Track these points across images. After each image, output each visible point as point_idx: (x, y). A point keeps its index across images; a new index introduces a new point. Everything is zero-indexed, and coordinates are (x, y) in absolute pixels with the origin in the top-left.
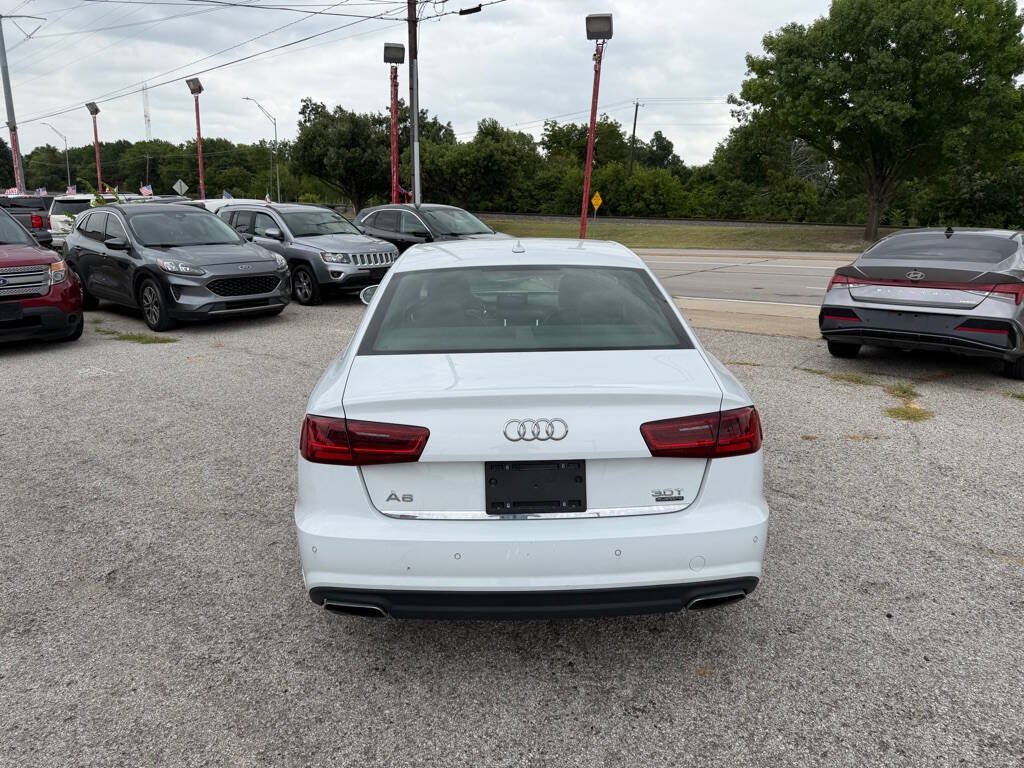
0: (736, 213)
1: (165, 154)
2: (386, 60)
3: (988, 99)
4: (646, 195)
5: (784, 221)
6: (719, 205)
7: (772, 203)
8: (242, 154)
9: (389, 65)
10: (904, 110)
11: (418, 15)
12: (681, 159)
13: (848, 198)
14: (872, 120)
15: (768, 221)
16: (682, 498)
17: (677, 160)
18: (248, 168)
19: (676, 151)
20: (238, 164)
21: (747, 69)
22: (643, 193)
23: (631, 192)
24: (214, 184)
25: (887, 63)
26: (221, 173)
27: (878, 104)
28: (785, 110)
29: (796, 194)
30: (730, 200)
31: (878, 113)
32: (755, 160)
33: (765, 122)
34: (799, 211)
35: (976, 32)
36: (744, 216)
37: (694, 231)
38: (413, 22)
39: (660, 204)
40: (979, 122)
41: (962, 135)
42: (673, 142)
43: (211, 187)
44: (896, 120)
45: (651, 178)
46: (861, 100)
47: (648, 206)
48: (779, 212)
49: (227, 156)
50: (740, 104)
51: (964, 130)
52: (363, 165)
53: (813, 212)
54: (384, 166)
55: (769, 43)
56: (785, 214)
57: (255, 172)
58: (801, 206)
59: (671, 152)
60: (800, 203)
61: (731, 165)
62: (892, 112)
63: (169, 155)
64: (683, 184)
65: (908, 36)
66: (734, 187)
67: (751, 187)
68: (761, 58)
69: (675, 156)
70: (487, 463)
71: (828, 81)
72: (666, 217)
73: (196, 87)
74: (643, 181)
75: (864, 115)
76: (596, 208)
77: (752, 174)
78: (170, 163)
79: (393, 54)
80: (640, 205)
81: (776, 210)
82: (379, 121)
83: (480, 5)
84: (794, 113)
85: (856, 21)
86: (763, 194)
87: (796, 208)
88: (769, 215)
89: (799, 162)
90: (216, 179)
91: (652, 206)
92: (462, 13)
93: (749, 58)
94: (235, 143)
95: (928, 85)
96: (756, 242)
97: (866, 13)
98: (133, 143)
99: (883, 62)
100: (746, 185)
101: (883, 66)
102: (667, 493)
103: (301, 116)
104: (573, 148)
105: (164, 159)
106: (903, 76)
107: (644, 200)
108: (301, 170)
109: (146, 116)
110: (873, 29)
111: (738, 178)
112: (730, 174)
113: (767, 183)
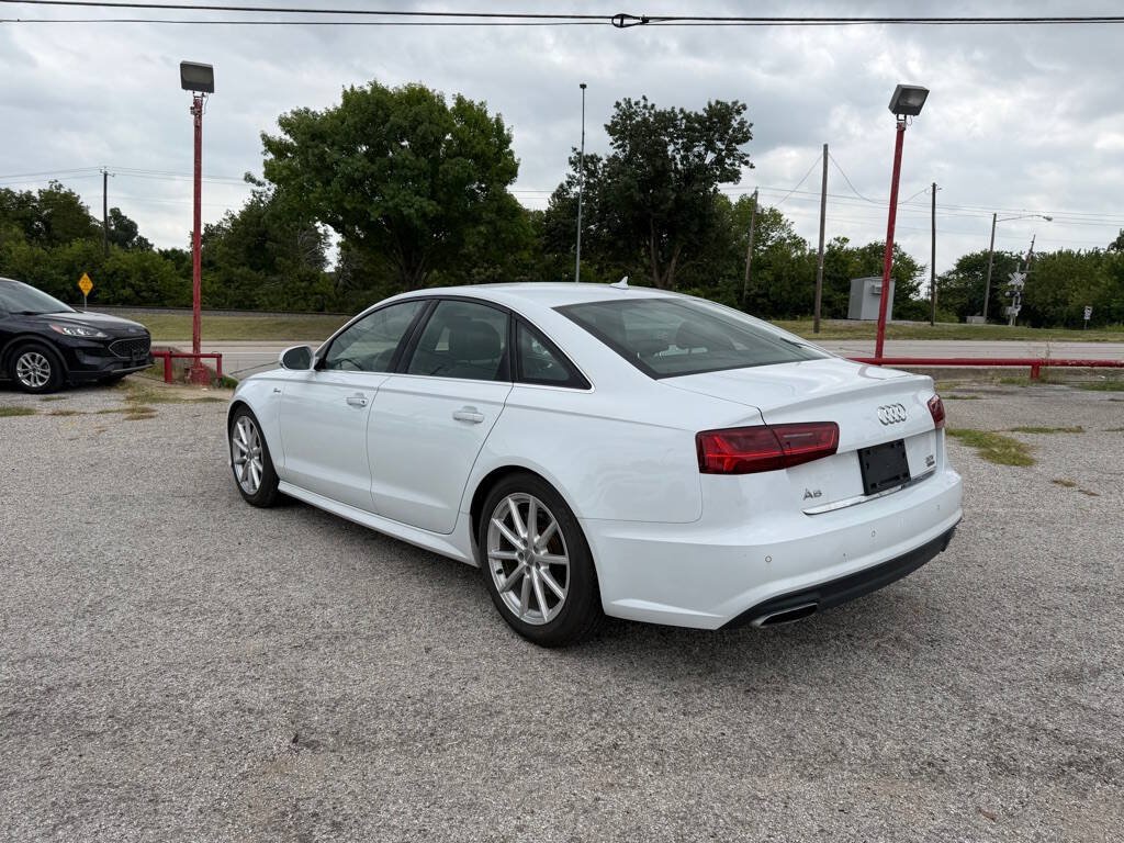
0: (247, 303)
3: (495, 203)
4: (133, 281)
5: (302, 311)
6: (226, 294)
7: (286, 293)
10: (431, 207)
12: (150, 242)
13: (365, 288)
14: (405, 213)
15: (284, 311)
17: (144, 243)
19: (141, 232)
21: (263, 148)
22: (128, 277)
23: (112, 276)
25: (410, 160)
27: (407, 198)
28: (317, 195)
29: (311, 284)
30: (238, 288)
31: (410, 207)
32: (260, 247)
33: (296, 206)
34: (317, 301)
35: (478, 144)
36: (257, 306)
37: (217, 322)
39: (154, 291)
40: (490, 223)
41: (480, 233)
42: (136, 222)
44: (424, 215)
45: (136, 260)
46: (392, 192)
47: (137, 293)
48: (295, 303)
50: (259, 184)
51: (482, 229)
53: (330, 304)
55: (285, 124)
56: (302, 304)
58: (319, 296)
59: (136, 234)
60: (316, 294)
61: (233, 252)
62: (421, 207)
64: (177, 269)
65: (423, 138)
66: (241, 276)
67: (261, 275)
68: (277, 139)
69: (141, 239)
70: (860, 452)
71: (357, 170)
72: (163, 306)
74: (127, 265)
75: (396, 206)
76: (86, 293)
77: (258, 261)
80: (127, 292)
81: (292, 300)
84: (327, 199)
85: (375, 115)
86: (273, 283)
87: (314, 298)
88: (285, 305)
89: (307, 251)
91: (144, 294)
93: (264, 137)
95: (446, 184)
96: (295, 332)
97: (383, 109)
99: (407, 158)
100: (254, 273)
101: (407, 162)
104: (15, 220)
106: (425, 174)
107: (132, 286)
110: (392, 126)
111: (244, 265)
112: (232, 260)
113: (276, 272)
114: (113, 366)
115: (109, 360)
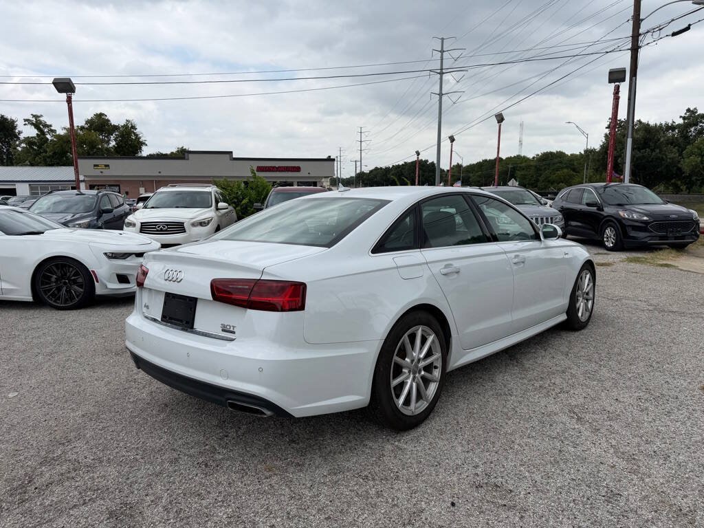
1: (521, 163)
2: (610, 81)
8: (571, 161)
9: (613, 85)
11: (640, 44)
16: (234, 333)
18: (574, 170)
20: (567, 167)
24: (549, 181)
26: (554, 174)
38: (635, 50)
43: (547, 183)
49: (561, 162)
52: (651, 161)
54: (669, 160)
57: (578, 172)
63: (523, 165)
70: (166, 293)
73: (500, 118)
78: (523, 169)
79: (616, 76)
82: (672, 128)
83: (690, 25)
90: (551, 178)
92: (674, 34)
94: (568, 153)
98: (504, 159)
102: (228, 327)
103: (607, 130)
105: (520, 167)
108: (601, 169)
109: (520, 141)
114: (649, 238)
115: (648, 234)
